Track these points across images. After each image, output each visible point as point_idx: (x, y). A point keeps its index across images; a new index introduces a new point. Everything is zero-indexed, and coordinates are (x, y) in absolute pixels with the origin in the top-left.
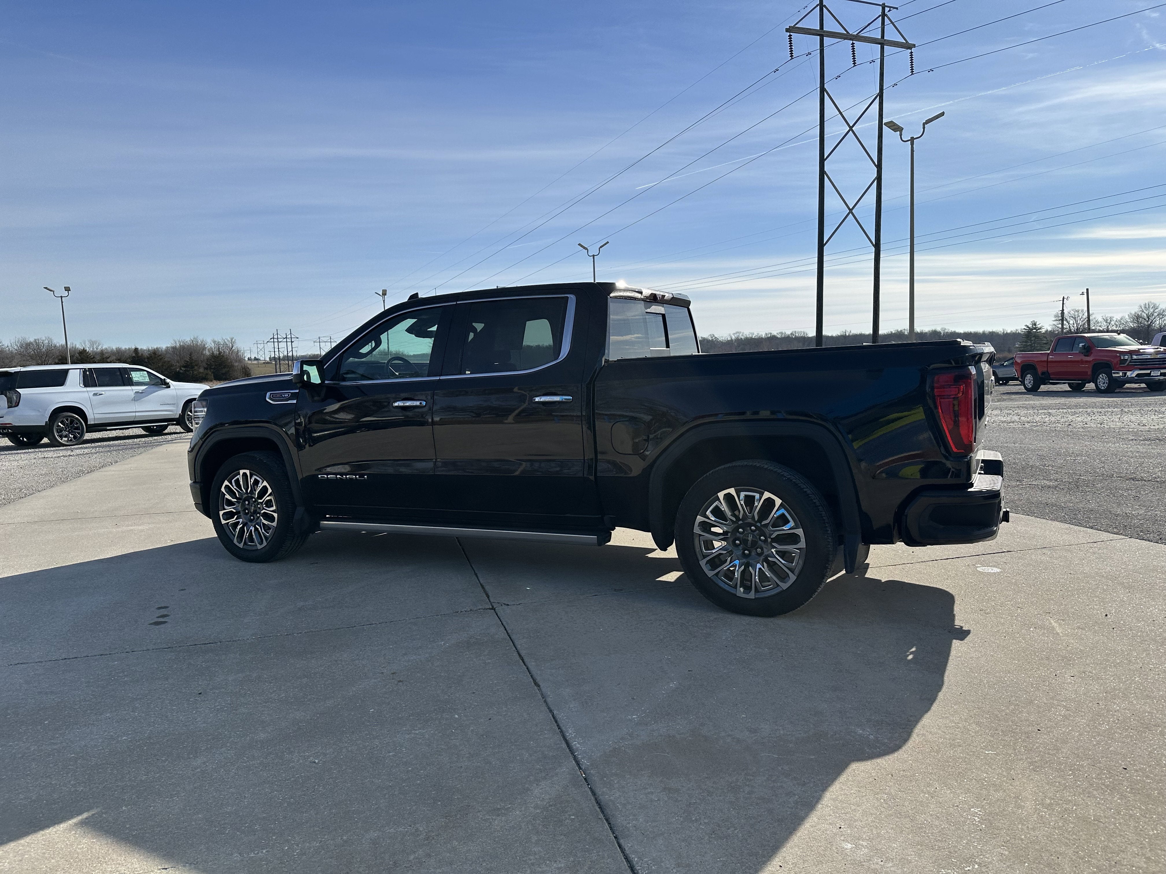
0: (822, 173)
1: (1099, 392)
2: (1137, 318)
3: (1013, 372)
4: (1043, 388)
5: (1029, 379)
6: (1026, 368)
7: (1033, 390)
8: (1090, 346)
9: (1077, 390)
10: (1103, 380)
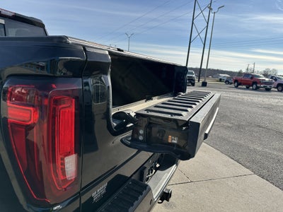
0: (193, 23)
1: (253, 89)
2: (265, 71)
3: (233, 82)
4: (239, 87)
5: (236, 84)
6: (236, 81)
7: (236, 87)
8: (253, 77)
9: (248, 88)
10: (254, 86)
